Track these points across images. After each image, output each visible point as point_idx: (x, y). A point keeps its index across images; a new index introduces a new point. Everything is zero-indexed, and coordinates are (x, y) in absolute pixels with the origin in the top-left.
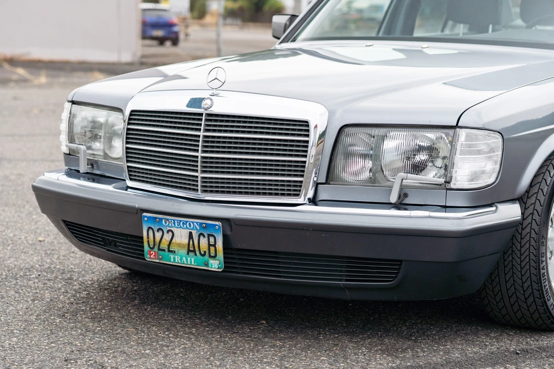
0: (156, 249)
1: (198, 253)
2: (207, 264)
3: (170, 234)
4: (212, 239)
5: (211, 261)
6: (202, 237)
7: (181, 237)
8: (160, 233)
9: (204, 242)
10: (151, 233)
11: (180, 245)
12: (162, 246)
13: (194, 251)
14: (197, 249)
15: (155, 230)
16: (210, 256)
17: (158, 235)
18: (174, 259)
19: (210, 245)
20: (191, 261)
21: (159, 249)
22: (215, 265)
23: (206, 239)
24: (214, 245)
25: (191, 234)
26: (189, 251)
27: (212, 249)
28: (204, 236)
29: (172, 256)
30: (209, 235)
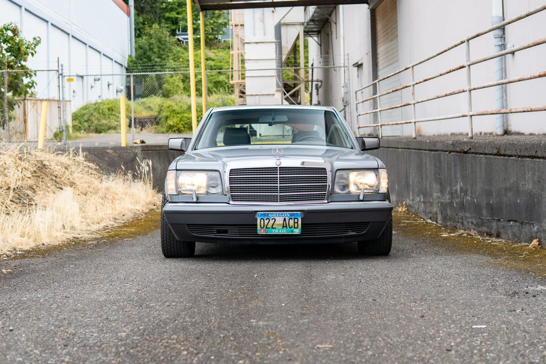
0: (264, 228)
1: (288, 227)
2: (292, 232)
3: (274, 220)
4: (296, 220)
5: (295, 230)
6: (291, 220)
7: (280, 220)
8: (268, 220)
9: (292, 222)
10: (262, 221)
11: (279, 225)
12: (268, 226)
13: (286, 226)
14: (288, 225)
15: (265, 219)
16: (295, 228)
17: (266, 222)
18: (275, 231)
19: (295, 223)
20: (284, 231)
21: (266, 228)
22: (297, 231)
23: (293, 220)
24: (297, 223)
25: (285, 219)
26: (283, 226)
27: (296, 224)
28: (292, 219)
29: (273, 230)
30: (294, 219)
